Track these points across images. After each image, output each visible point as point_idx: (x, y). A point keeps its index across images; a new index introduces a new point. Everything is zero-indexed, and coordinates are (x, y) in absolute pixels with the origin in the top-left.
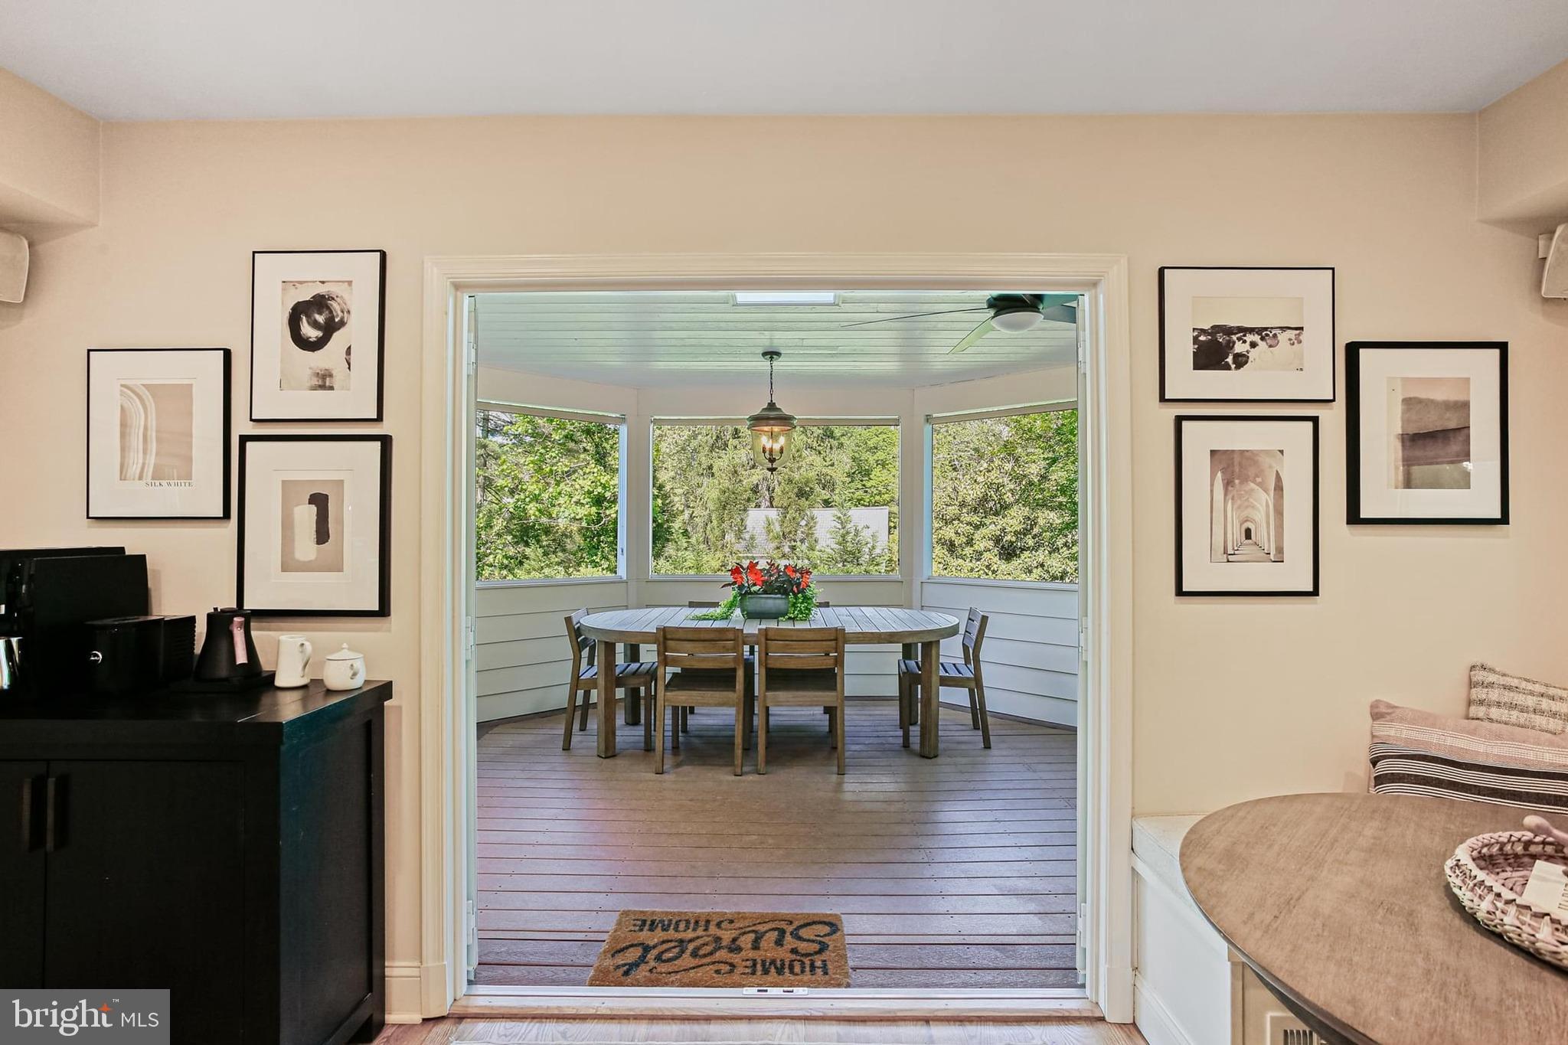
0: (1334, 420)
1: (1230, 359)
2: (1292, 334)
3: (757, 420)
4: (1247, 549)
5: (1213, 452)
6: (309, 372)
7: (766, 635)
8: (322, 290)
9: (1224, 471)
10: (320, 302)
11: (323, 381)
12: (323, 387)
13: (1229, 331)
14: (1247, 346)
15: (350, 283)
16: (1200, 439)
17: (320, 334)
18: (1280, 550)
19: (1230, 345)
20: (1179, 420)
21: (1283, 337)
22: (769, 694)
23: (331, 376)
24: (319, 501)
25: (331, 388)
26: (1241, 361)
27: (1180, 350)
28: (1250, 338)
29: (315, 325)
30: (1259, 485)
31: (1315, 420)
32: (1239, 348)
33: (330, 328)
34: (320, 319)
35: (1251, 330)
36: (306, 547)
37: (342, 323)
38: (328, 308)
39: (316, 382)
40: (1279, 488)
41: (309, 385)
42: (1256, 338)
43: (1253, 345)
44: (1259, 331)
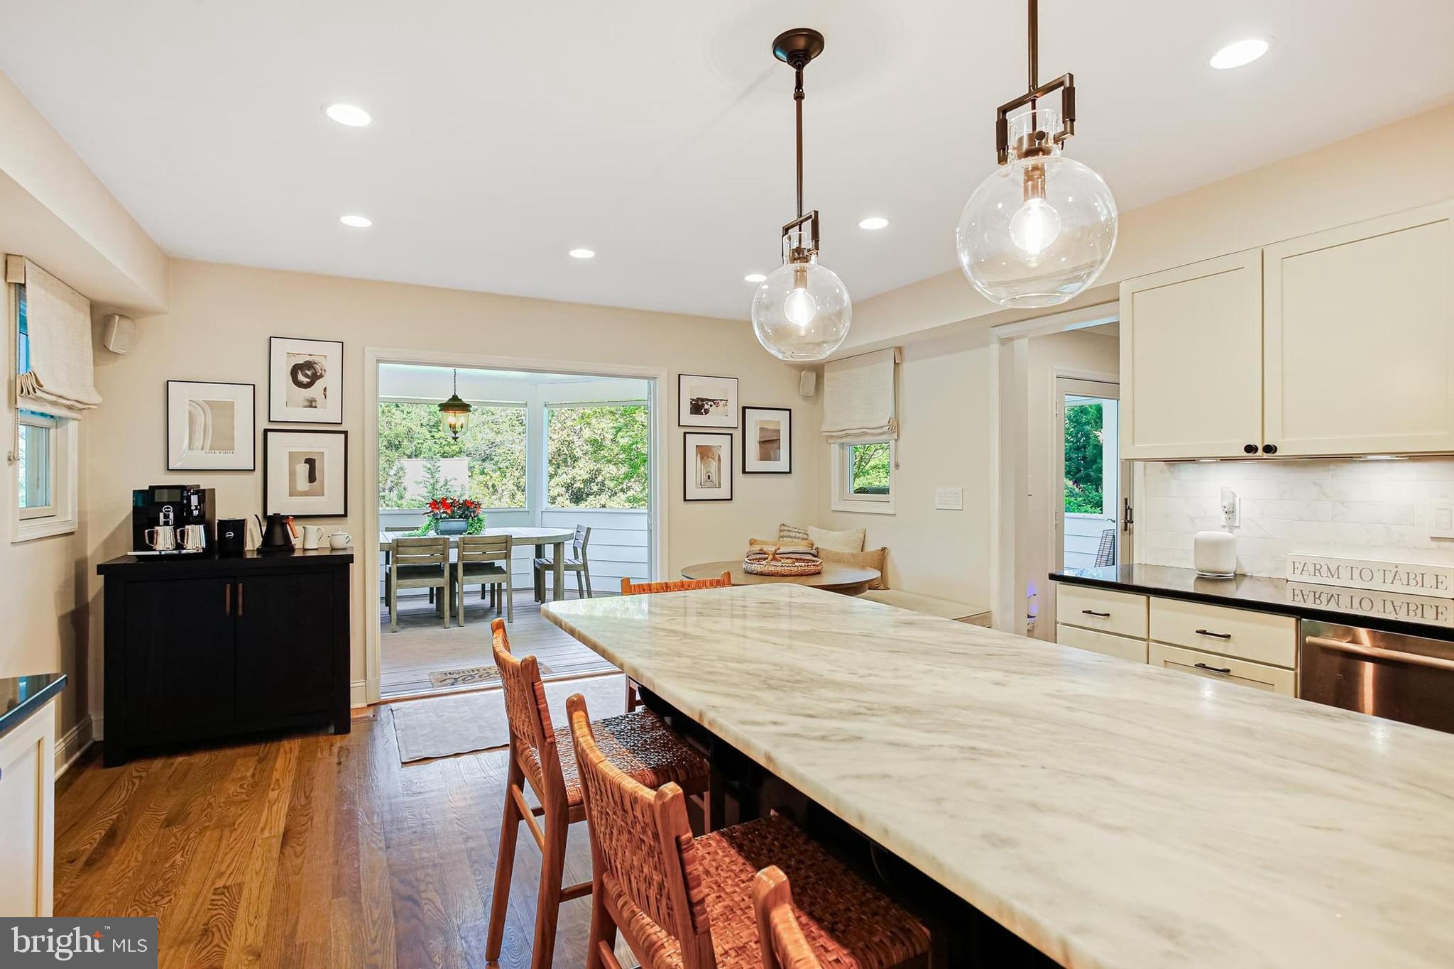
0: (738, 435)
1: (703, 411)
2: (724, 402)
3: (445, 407)
4: (708, 484)
5: (697, 446)
6: (303, 399)
7: (464, 541)
8: (310, 359)
9: (700, 453)
10: (309, 365)
11: (311, 404)
12: (311, 406)
13: (703, 400)
14: (709, 406)
15: (325, 356)
16: (693, 441)
17: (309, 380)
18: (720, 483)
19: (703, 405)
20: (685, 433)
21: (721, 403)
22: (464, 577)
23: (315, 401)
24: (311, 462)
25: (316, 407)
26: (707, 412)
27: (686, 407)
28: (710, 403)
29: (306, 376)
30: (713, 459)
31: (731, 435)
32: (706, 407)
33: (315, 377)
34: (309, 373)
35: (710, 400)
36: (302, 483)
37: (321, 376)
38: (313, 368)
39: (307, 404)
40: (719, 460)
41: (302, 405)
42: (712, 403)
43: (711, 406)
44: (713, 401)
